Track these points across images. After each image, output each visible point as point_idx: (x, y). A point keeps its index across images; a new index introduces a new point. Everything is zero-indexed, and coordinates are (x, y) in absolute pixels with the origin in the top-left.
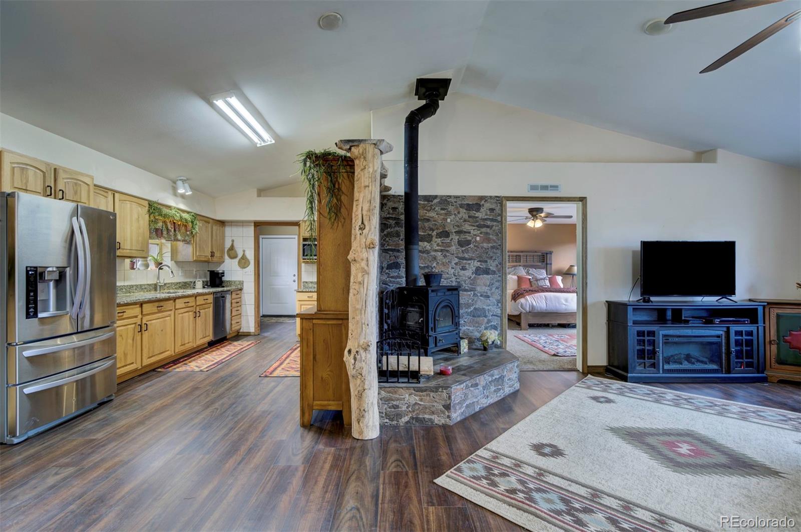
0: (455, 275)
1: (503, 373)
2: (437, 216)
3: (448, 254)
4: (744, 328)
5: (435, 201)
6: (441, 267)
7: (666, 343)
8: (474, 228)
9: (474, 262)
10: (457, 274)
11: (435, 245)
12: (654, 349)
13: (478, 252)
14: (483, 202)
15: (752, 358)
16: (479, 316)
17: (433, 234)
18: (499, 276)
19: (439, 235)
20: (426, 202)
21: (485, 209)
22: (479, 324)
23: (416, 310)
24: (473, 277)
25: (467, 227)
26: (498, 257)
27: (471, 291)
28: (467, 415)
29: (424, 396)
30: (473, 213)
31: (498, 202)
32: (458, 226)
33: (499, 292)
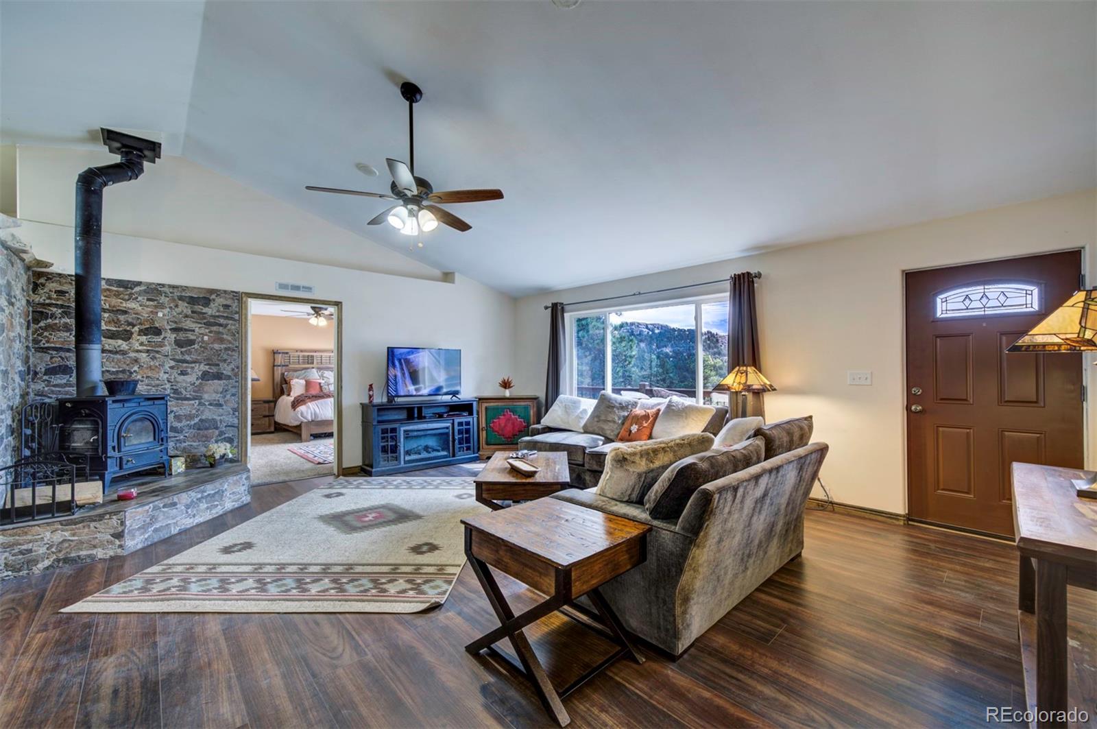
0: (169, 381)
1: (223, 487)
2: (140, 308)
3: (157, 356)
4: (463, 420)
5: (137, 289)
6: (146, 371)
7: (406, 438)
8: (200, 325)
9: (199, 366)
10: (172, 380)
11: (137, 344)
12: (396, 443)
13: (205, 354)
14: (213, 296)
15: (470, 443)
16: (207, 429)
17: (133, 330)
18: (236, 382)
19: (144, 332)
20: (122, 289)
21: (216, 304)
22: (207, 439)
23: (86, 426)
24: (197, 383)
25: (188, 324)
26: (235, 360)
27: (194, 399)
28: (156, 540)
29: (79, 529)
30: (198, 308)
31: (235, 298)
32: (176, 322)
33: (237, 399)
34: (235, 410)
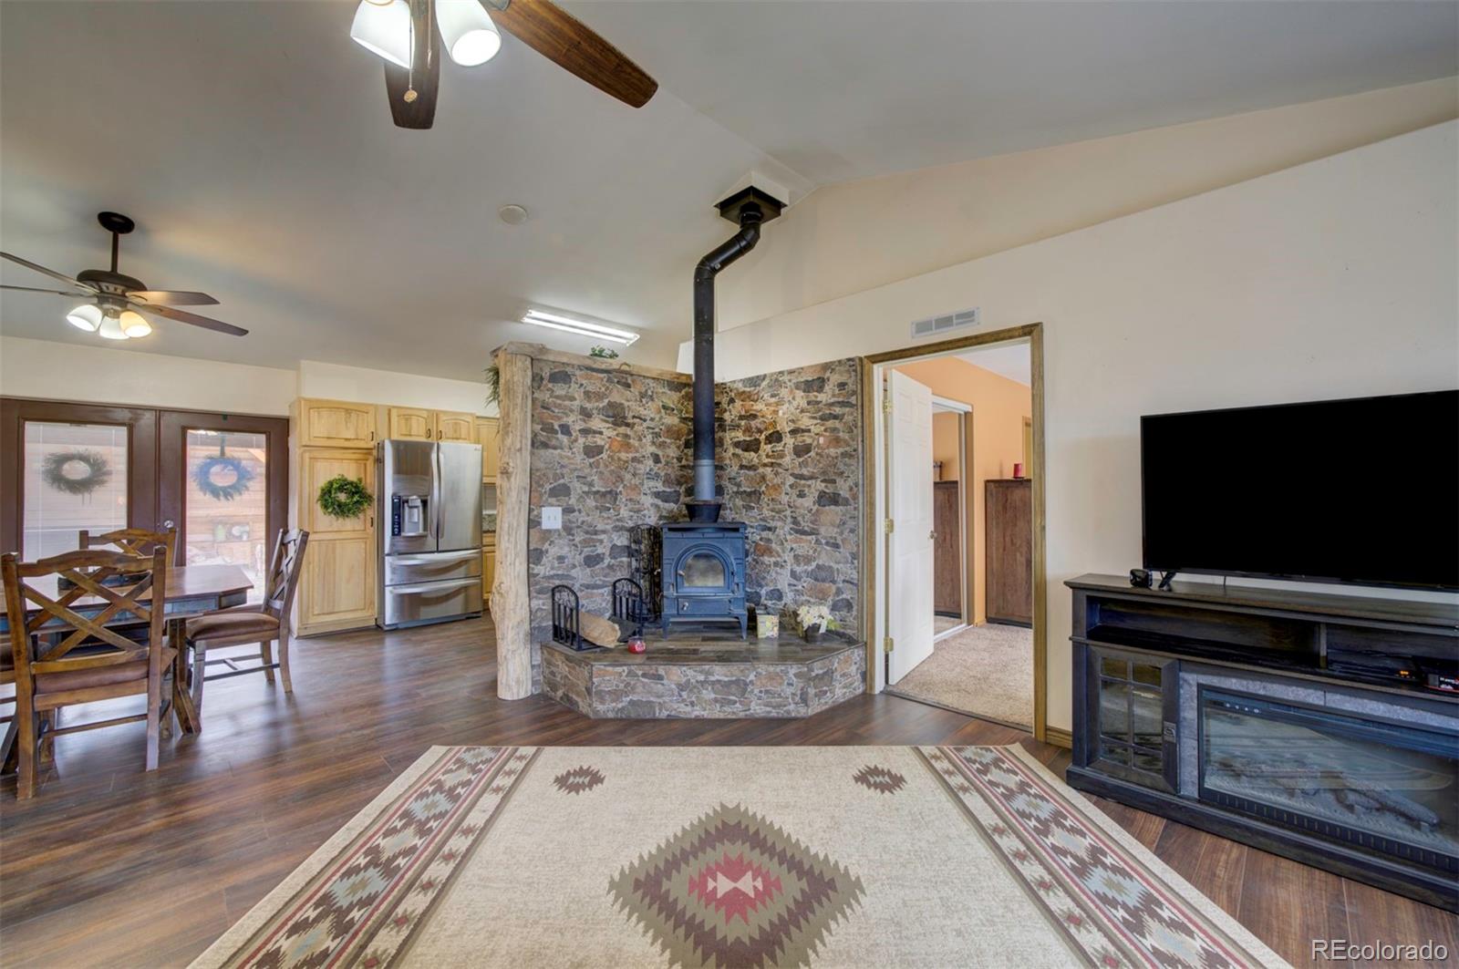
0: (789, 506)
1: (747, 677)
2: (766, 409)
3: (780, 470)
5: (764, 384)
6: (770, 491)
8: (815, 421)
9: (816, 482)
10: (792, 504)
11: (764, 457)
13: (821, 465)
14: (828, 374)
16: (824, 581)
17: (761, 438)
19: (769, 440)
20: (753, 388)
21: (831, 386)
24: (815, 508)
25: (805, 422)
26: (853, 472)
27: (812, 533)
28: (633, 716)
30: (813, 395)
31: (851, 369)
32: (793, 421)
33: (856, 539)
34: (854, 556)
